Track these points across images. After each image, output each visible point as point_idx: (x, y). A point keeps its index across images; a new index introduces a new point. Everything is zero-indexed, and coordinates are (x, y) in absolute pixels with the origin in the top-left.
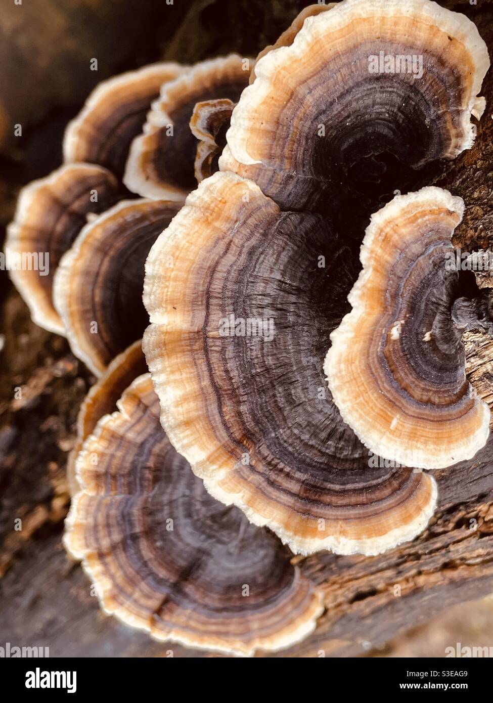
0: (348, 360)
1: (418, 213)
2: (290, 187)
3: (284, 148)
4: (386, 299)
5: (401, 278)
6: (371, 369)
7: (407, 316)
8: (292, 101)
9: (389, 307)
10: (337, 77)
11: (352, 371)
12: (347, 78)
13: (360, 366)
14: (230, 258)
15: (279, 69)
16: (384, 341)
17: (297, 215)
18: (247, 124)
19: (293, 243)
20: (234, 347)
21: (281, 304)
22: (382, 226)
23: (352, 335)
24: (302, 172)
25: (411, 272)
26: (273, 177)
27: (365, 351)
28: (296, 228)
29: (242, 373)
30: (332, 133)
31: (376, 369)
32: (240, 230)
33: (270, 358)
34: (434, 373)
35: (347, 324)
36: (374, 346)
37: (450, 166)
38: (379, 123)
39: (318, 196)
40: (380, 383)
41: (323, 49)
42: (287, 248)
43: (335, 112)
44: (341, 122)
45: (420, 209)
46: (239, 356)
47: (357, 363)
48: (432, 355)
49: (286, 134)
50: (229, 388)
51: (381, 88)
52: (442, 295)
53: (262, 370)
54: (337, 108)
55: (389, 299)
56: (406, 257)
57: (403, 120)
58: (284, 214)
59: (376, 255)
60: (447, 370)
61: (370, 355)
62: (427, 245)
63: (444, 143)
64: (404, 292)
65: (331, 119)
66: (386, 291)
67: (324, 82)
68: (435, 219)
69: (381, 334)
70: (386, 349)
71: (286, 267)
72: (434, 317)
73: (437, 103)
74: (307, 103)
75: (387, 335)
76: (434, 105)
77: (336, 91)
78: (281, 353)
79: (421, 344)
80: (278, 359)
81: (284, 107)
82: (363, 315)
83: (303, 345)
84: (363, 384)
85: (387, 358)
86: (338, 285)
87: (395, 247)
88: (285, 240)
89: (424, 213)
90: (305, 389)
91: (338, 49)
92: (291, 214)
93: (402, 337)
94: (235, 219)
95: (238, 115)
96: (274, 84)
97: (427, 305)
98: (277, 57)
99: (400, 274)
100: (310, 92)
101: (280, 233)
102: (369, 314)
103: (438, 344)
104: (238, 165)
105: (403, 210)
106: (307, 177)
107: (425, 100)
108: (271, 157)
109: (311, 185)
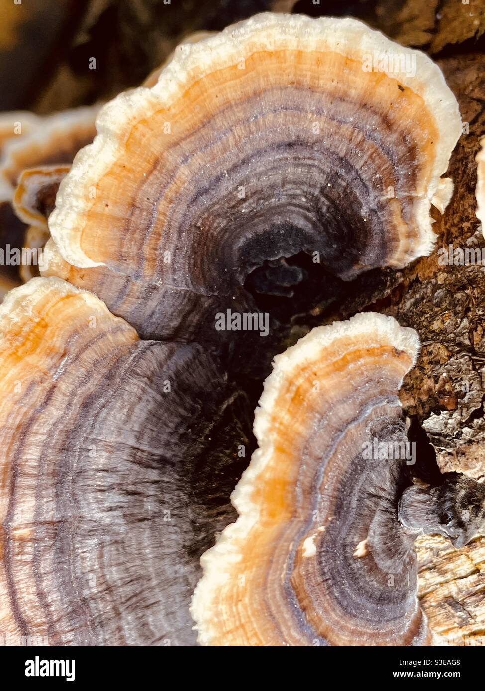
0: (231, 597)
1: (349, 354)
2: (153, 304)
3: (142, 244)
4: (295, 498)
5: (321, 459)
6: (268, 608)
7: (330, 519)
8: (156, 172)
9: (300, 510)
10: (228, 140)
11: (238, 614)
12: (243, 141)
13: (251, 604)
14: (54, 411)
15: (134, 123)
16: (291, 562)
17: (163, 346)
18: (81, 204)
19: (154, 390)
20: (56, 553)
21: (134, 484)
22: (290, 375)
23: (239, 557)
24: (171, 281)
25: (336, 449)
26: (125, 287)
27: (261, 580)
28: (161, 366)
29: (68, 594)
30: (219, 223)
31: (278, 607)
32: (69, 369)
33: (114, 569)
34: (370, 605)
35: (230, 541)
36: (275, 572)
37: (396, 280)
38: (292, 212)
39: (197, 317)
40: (283, 629)
41: (206, 95)
42: (145, 397)
43: (225, 193)
44: (234, 207)
45: (352, 349)
46: (62, 569)
47: (246, 600)
48: (367, 579)
49: (146, 222)
50: (44, 620)
51: (295, 158)
52: (384, 482)
53: (100, 589)
54: (226, 187)
55: (301, 498)
56: (328, 424)
57: (328, 208)
58: (144, 343)
59: (281, 423)
60: (389, 600)
61: (269, 585)
62: (363, 405)
63: (387, 245)
64: (325, 480)
65: (217, 203)
66: (295, 483)
67: (207, 146)
68: (375, 363)
69: (287, 552)
70: (295, 574)
71: (143, 427)
72: (371, 517)
73: (380, 185)
74: (179, 177)
75: (297, 552)
76: (374, 188)
77: (225, 160)
78: (133, 560)
79: (351, 561)
80: (127, 569)
81: (143, 182)
82: (257, 526)
83: (169, 547)
84: (255, 634)
85: (295, 588)
86: (225, 454)
87: (311, 408)
88: (142, 384)
89: (358, 354)
90: (169, 614)
91: (229, 96)
92: (155, 344)
93: (321, 552)
94: (62, 351)
95: (68, 190)
96: (127, 146)
97: (360, 500)
98: (131, 103)
99: (319, 453)
100: (185, 160)
101: (134, 373)
102: (265, 525)
103: (377, 560)
104: (69, 268)
105: (325, 349)
106: (179, 289)
107: (361, 180)
108: (121, 258)
109: (186, 300)
